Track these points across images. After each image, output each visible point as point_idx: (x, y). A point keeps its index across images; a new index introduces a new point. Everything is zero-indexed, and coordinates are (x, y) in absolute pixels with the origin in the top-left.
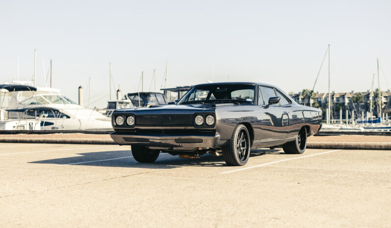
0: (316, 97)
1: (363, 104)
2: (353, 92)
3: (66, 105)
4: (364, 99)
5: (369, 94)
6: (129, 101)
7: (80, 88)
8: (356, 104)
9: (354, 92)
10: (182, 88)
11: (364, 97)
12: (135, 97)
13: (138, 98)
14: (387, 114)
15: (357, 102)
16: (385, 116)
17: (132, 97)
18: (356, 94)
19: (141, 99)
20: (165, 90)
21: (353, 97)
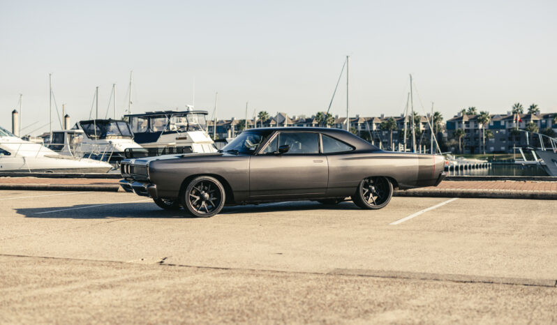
0: (335, 122)
1: (396, 132)
2: (382, 116)
3: (4, 137)
4: (398, 126)
5: (404, 119)
6: (81, 131)
7: (14, 112)
8: (386, 132)
9: (385, 117)
10: (153, 114)
11: (397, 124)
12: (90, 126)
13: (94, 127)
14: (425, 146)
15: (387, 130)
16: (422, 149)
17: (86, 126)
18: (386, 119)
19: (98, 129)
20: (131, 117)
21: (383, 123)
